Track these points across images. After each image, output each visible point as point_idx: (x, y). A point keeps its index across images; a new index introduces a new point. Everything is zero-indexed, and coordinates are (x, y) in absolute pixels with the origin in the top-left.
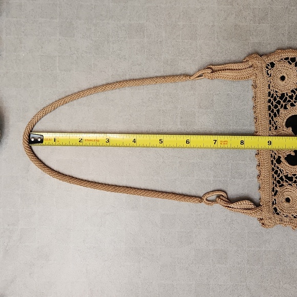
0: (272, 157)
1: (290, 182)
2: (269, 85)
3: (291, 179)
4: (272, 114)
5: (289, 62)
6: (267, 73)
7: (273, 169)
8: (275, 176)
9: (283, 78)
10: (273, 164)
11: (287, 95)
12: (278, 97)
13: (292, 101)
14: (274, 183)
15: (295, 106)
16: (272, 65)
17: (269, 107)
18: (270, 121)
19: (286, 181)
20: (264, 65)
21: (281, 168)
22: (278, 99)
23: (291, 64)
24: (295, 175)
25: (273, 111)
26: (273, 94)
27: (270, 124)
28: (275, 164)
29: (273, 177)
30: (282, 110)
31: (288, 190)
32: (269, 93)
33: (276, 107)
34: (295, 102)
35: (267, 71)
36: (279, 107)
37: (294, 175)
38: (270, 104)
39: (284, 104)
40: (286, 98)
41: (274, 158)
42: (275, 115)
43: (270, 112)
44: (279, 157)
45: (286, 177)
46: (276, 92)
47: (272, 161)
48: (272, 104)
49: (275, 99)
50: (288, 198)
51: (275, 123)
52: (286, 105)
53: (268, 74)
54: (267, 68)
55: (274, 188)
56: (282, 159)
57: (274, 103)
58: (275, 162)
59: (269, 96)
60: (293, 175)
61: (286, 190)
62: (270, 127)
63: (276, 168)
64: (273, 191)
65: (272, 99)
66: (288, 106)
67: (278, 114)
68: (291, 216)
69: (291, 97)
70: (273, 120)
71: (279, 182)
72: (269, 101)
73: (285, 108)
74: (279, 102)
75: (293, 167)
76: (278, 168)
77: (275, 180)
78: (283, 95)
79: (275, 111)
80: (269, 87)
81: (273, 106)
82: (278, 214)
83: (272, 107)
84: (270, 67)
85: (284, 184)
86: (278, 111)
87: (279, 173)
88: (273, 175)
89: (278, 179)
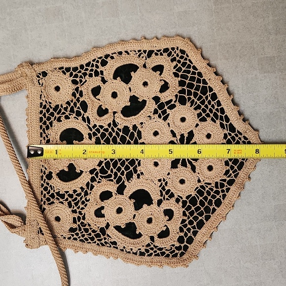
0: (42, 172)
1: (61, 200)
2: (41, 95)
3: (62, 196)
4: (44, 127)
5: (63, 72)
6: (39, 83)
7: (42, 185)
8: (44, 192)
9: (57, 89)
10: (42, 180)
11: (62, 106)
12: (51, 108)
13: (67, 113)
14: (42, 200)
15: (69, 118)
16: (45, 74)
17: (41, 119)
18: (41, 133)
19: (57, 199)
20: (34, 74)
21: (52, 185)
22: (51, 110)
23: (65, 74)
24: (68, 192)
25: (45, 123)
26: (45, 106)
27: (41, 136)
28: (45, 180)
29: (42, 194)
30: (55, 123)
31: (58, 208)
32: (41, 103)
33: (49, 119)
34: (70, 115)
35: (39, 80)
36: (52, 119)
37: (67, 192)
38: (41, 116)
39: (58, 116)
40: (60, 109)
41: (45, 173)
42: (48, 128)
43: (41, 124)
44: (51, 173)
45: (58, 194)
46: (50, 103)
47: (42, 177)
48: (44, 115)
49: (48, 111)
50: (58, 217)
51: (47, 136)
52: (60, 117)
53: (40, 84)
54: (38, 77)
55: (41, 206)
56: (54, 175)
57: (47, 115)
58: (44, 178)
59: (41, 107)
60: (65, 192)
61: (56, 208)
62: (41, 141)
63: (45, 185)
65: (44, 111)
66: (63, 118)
67: (51, 126)
68: (60, 237)
69: (66, 109)
70: (45, 133)
71: (48, 200)
72: (41, 112)
73: (59, 120)
74: (52, 114)
75: (65, 183)
76: (48, 184)
77: (44, 197)
78: (57, 106)
79: (48, 123)
80: (41, 98)
81: (45, 117)
82: (43, 234)
83: (44, 119)
84: (41, 76)
85: (55, 201)
86: (51, 123)
87: (50, 190)
88: (42, 191)
89: (47, 196)
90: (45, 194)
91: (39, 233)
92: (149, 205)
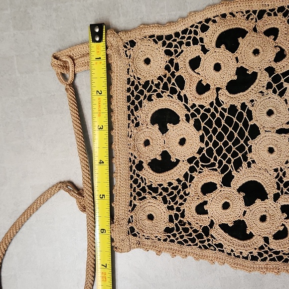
0: (130, 161)
1: (154, 195)
2: (128, 69)
3: (155, 190)
4: (132, 107)
5: (154, 40)
6: (126, 54)
7: (132, 177)
8: (134, 186)
9: (147, 61)
10: (131, 171)
11: (153, 83)
12: (140, 85)
13: (159, 91)
14: (131, 195)
15: (162, 97)
16: (133, 43)
17: (129, 98)
18: (129, 115)
19: (149, 192)
20: (121, 44)
21: (143, 177)
22: (140, 88)
23: (156, 43)
24: (162, 185)
25: (133, 103)
26: (133, 82)
27: (129, 119)
28: (134, 170)
29: (131, 187)
30: (145, 102)
31: (151, 204)
32: (129, 79)
33: (137, 98)
34: (163, 92)
35: (126, 51)
36: (142, 97)
37: (160, 185)
38: (129, 94)
39: (148, 94)
40: (151, 86)
41: (134, 163)
42: (136, 109)
43: (129, 104)
44: (141, 162)
45: (150, 187)
46: (139, 79)
47: (131, 167)
48: (132, 93)
49: (137, 88)
50: (151, 214)
51: (136, 119)
52: (150, 96)
53: (127, 56)
54: (125, 47)
55: (131, 201)
56: (145, 165)
57: (135, 93)
58: (134, 168)
59: (128, 84)
60: (158, 185)
61: (149, 204)
62: (129, 124)
63: (135, 177)
64: (130, 205)
65: (132, 88)
66: (154, 97)
67: (141, 107)
68: (154, 238)
69: (158, 86)
70: (133, 115)
71: (139, 194)
72: (129, 90)
73: (150, 99)
74: (141, 92)
75: (158, 175)
76: (138, 176)
77: (134, 191)
78: (147, 83)
79: (136, 102)
80: (128, 72)
81: (133, 96)
82: (135, 235)
83: (132, 98)
84: (129, 47)
85: (146, 196)
86: (140, 103)
87: (140, 183)
88: (131, 184)
89: (138, 190)
90: (135, 188)
91: (129, 234)
92: (263, 200)
